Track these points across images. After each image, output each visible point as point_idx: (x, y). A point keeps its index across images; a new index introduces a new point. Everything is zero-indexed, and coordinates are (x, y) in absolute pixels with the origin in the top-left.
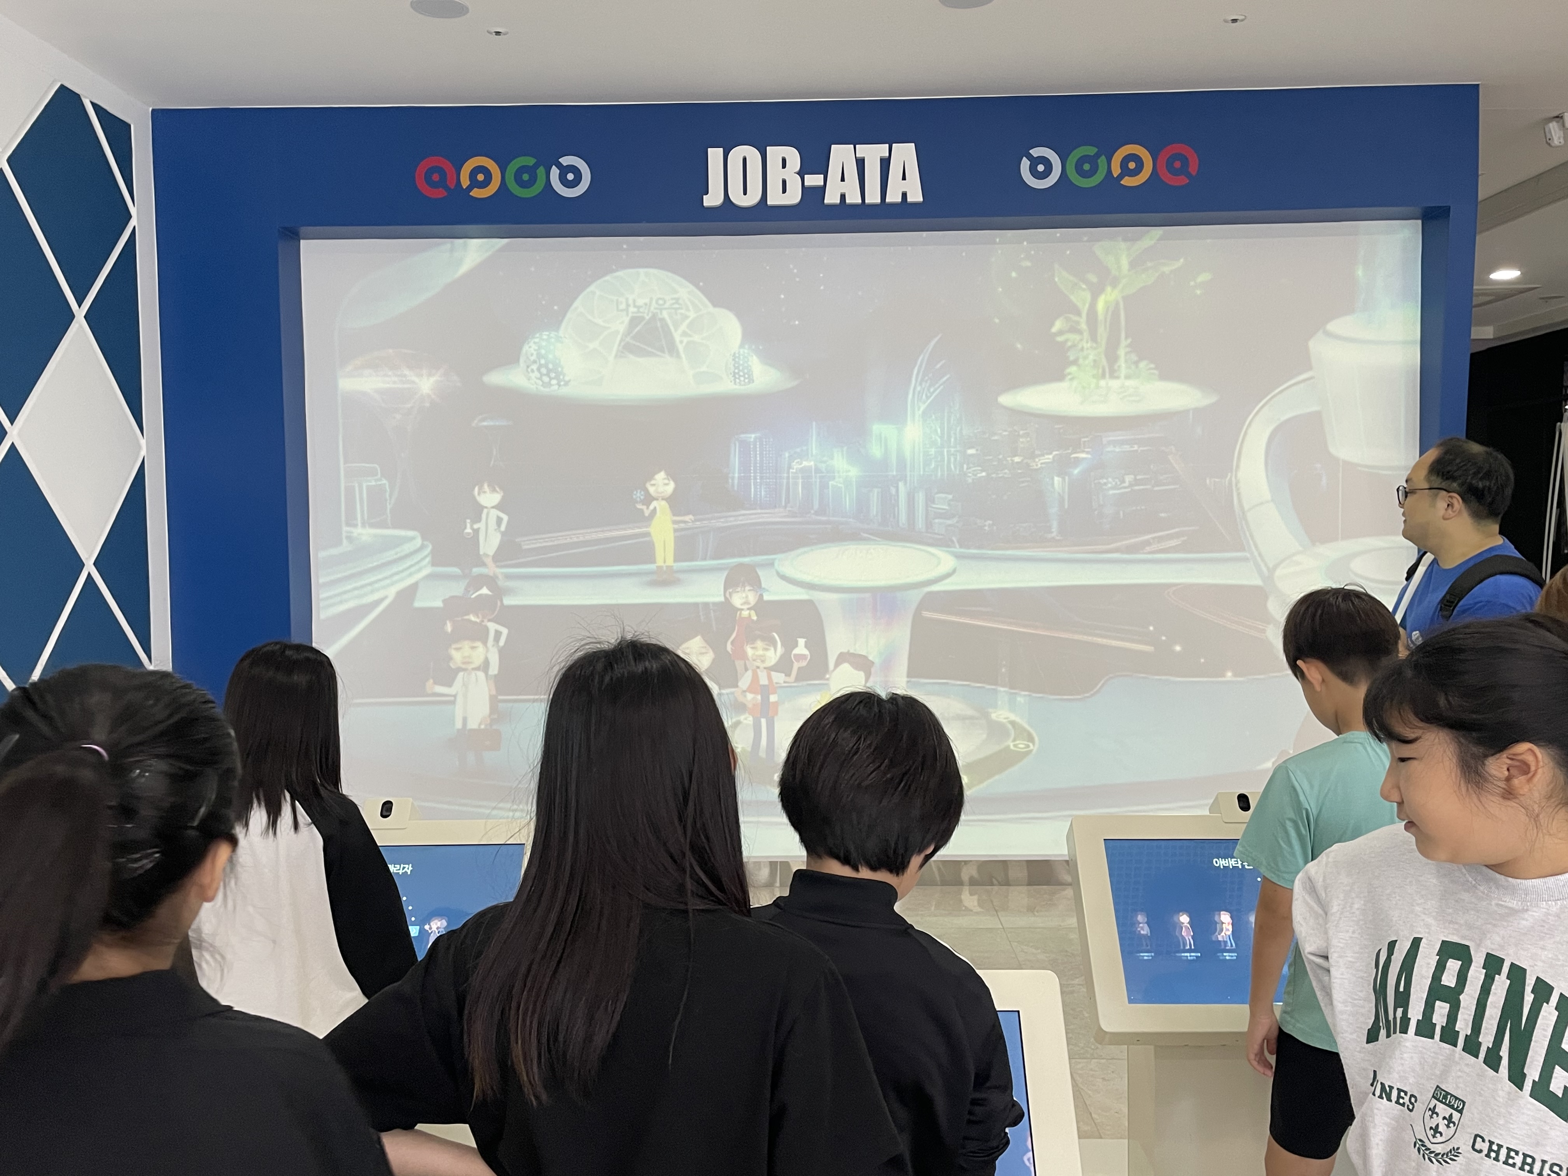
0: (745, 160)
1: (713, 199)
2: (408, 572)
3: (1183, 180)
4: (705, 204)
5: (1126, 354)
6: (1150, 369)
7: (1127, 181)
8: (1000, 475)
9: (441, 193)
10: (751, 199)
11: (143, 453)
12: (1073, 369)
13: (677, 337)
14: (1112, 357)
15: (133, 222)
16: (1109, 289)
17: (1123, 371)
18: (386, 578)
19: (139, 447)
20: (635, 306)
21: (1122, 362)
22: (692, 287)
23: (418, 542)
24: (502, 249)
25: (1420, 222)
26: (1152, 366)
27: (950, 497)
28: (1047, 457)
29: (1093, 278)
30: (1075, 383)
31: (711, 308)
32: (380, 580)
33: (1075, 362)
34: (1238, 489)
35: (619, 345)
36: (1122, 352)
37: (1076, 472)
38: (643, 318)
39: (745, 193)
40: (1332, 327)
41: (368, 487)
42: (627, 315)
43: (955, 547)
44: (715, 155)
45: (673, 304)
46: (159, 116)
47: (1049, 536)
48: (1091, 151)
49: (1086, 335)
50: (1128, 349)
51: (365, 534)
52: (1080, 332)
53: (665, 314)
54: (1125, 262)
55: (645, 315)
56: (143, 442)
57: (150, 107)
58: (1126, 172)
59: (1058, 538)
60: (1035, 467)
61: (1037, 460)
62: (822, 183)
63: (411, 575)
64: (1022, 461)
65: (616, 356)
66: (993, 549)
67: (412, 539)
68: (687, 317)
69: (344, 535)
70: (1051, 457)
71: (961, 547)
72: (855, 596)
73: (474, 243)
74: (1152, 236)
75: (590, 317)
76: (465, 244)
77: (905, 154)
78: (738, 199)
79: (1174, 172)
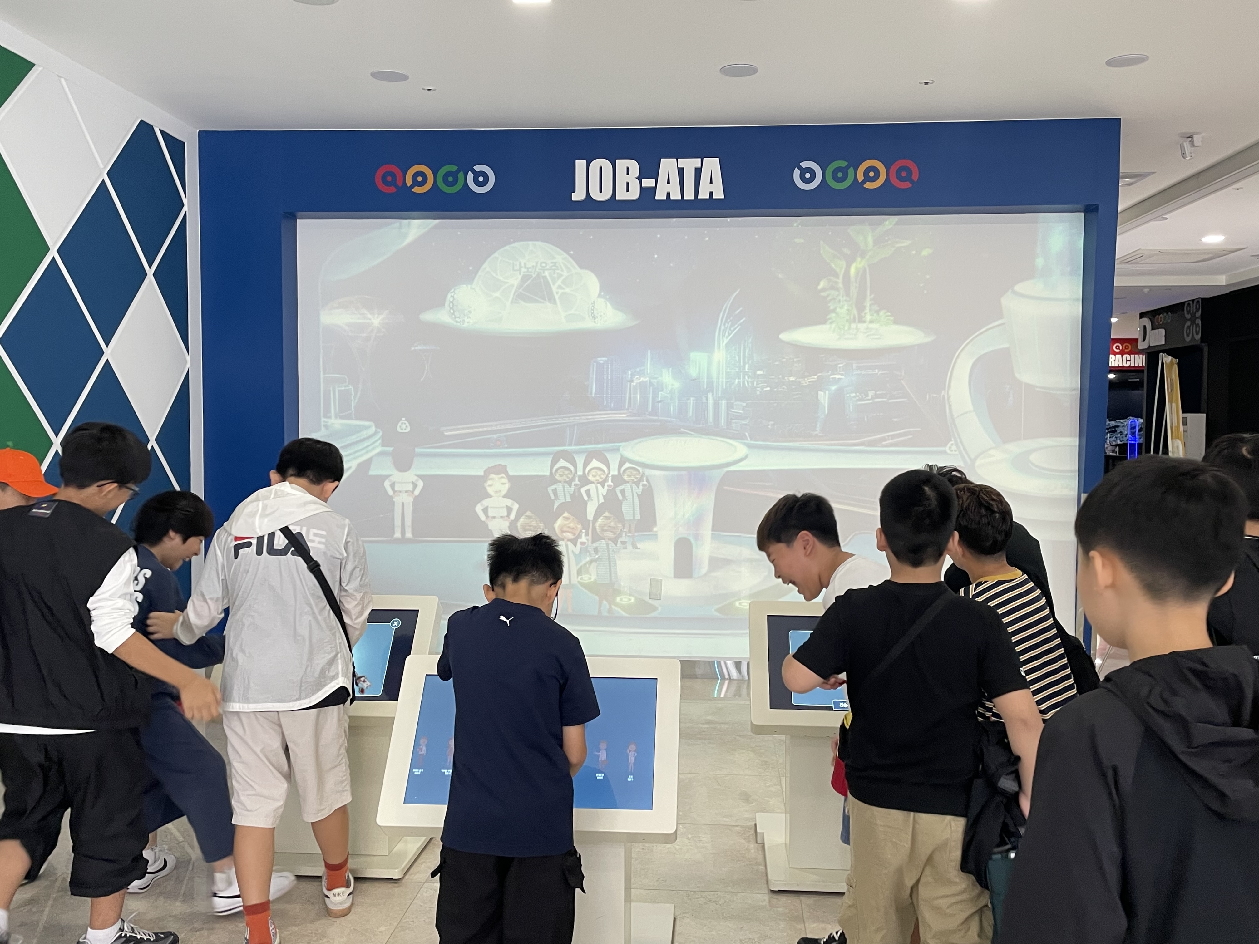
0: (601, 168)
1: (578, 195)
2: (365, 451)
3: (907, 185)
4: (573, 199)
5: (871, 305)
6: (888, 316)
7: (868, 185)
8: (780, 390)
9: (393, 190)
10: (605, 196)
11: (188, 365)
12: (833, 315)
13: (554, 288)
14: (861, 308)
15: (185, 209)
16: (859, 259)
17: (868, 317)
19: (186, 362)
20: (525, 268)
21: (867, 311)
22: (565, 255)
23: (373, 429)
24: (435, 227)
25: (1082, 214)
26: (889, 314)
27: (745, 404)
28: (813, 377)
30: (834, 325)
31: (578, 270)
33: (834, 311)
34: (949, 402)
35: (514, 294)
36: (868, 303)
37: (834, 388)
38: (530, 276)
39: (601, 192)
40: (1018, 288)
41: (339, 390)
42: (520, 274)
43: (747, 440)
44: (580, 165)
45: (552, 266)
48: (843, 164)
49: (842, 292)
50: (872, 302)
51: (336, 423)
52: (837, 289)
53: (547, 273)
55: (532, 274)
56: (188, 358)
57: (197, 129)
58: (867, 179)
59: (820, 435)
60: (805, 384)
62: (654, 185)
63: (367, 452)
64: (796, 380)
65: (512, 302)
66: (774, 442)
68: (562, 275)
69: (323, 424)
70: (816, 377)
71: (751, 440)
72: (675, 473)
73: (415, 222)
74: (890, 222)
75: (494, 275)
76: (410, 223)
77: (712, 165)
78: (596, 195)
79: (902, 179)
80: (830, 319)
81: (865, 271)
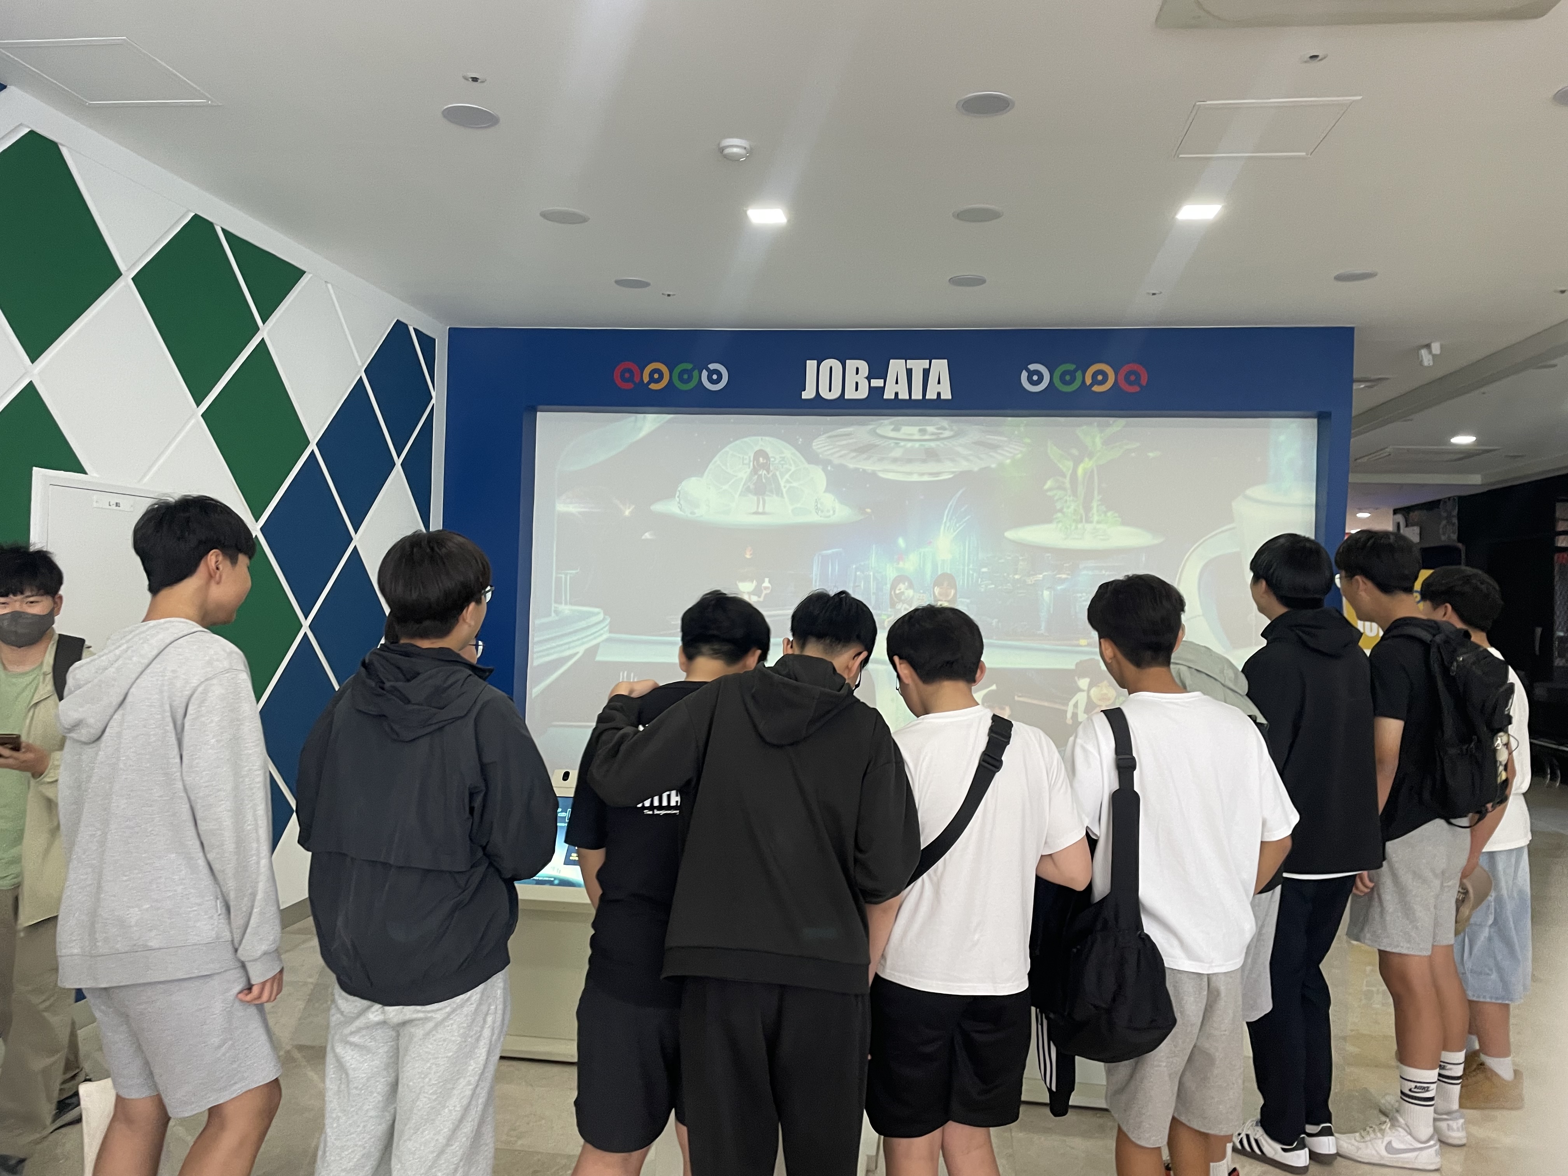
0: (831, 368)
1: (808, 394)
2: (592, 637)
3: (1137, 389)
4: (803, 398)
5: (1098, 506)
6: (1115, 517)
7: (1096, 388)
8: (1005, 587)
9: (631, 386)
10: (835, 394)
12: (1059, 515)
13: (782, 484)
14: (1088, 508)
15: (433, 401)
16: (1086, 459)
17: (1096, 518)
18: (578, 640)
21: (1095, 510)
22: (794, 451)
23: (601, 616)
24: (669, 422)
25: (1315, 421)
26: (1116, 515)
27: (968, 601)
28: (1038, 576)
29: (1075, 452)
30: (1060, 525)
31: (806, 465)
32: (574, 641)
33: (1061, 511)
35: (743, 487)
36: (1095, 504)
37: (1059, 588)
39: (830, 391)
40: (1249, 492)
41: (571, 577)
44: (811, 365)
45: (780, 461)
46: (452, 331)
47: (1039, 632)
48: (1071, 367)
49: (1069, 492)
50: (1099, 503)
51: (566, 609)
52: (1064, 489)
54: (1098, 440)
57: (448, 326)
58: (1095, 382)
59: (1044, 634)
60: (1030, 583)
61: (1031, 578)
62: (882, 385)
63: (595, 638)
64: (1020, 578)
65: (740, 495)
67: (598, 613)
68: (790, 470)
69: (553, 609)
70: (1041, 576)
73: (650, 417)
74: (1118, 425)
75: (723, 467)
76: (645, 417)
77: (940, 367)
78: (825, 394)
79: (1130, 383)
80: (1056, 518)
81: (1092, 471)
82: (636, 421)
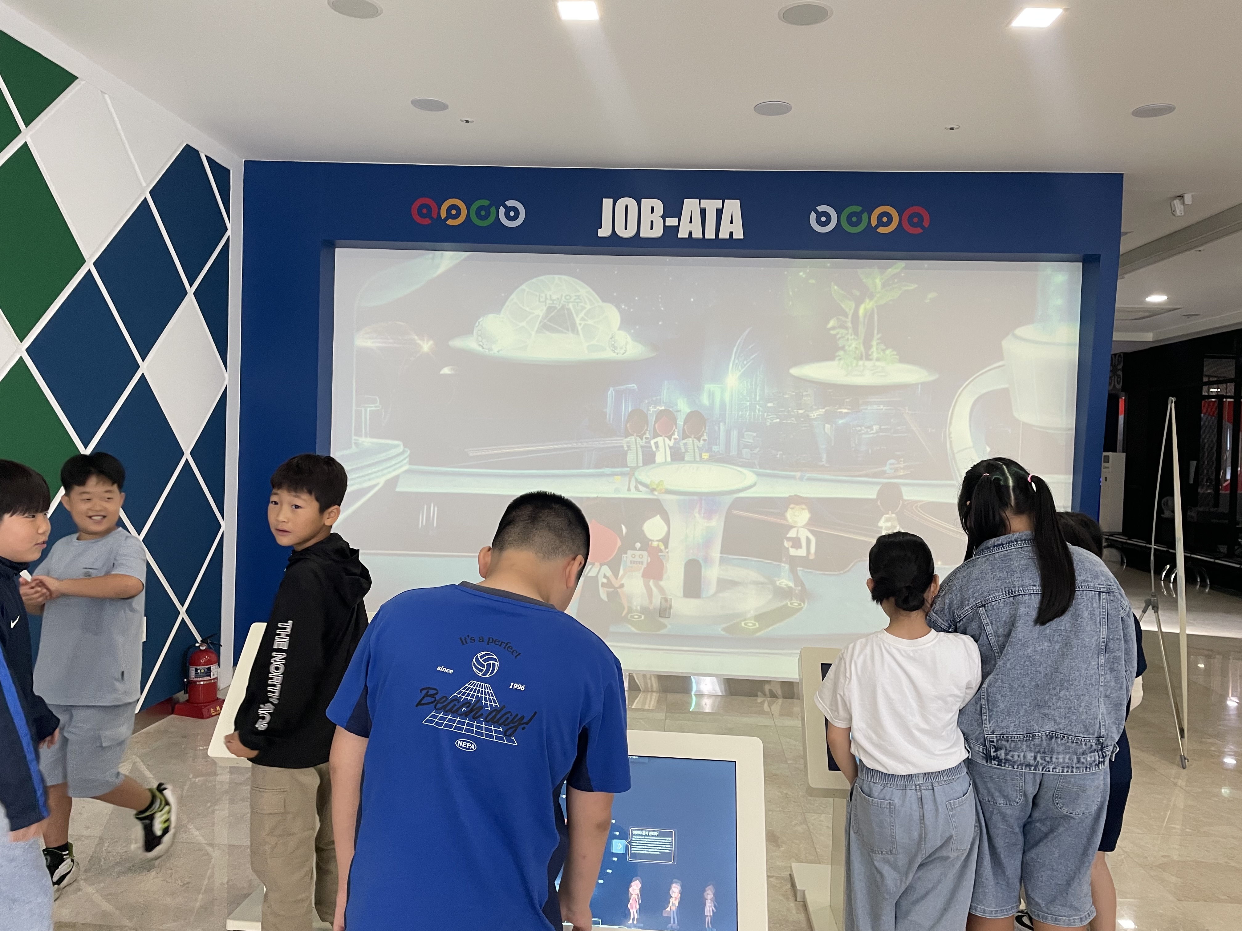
0: (627, 207)
1: (604, 232)
3: (919, 230)
4: (599, 235)
5: (878, 344)
7: (881, 230)
8: (789, 422)
9: (427, 221)
10: (630, 233)
12: (841, 353)
13: (578, 320)
14: (868, 346)
15: (228, 233)
16: (867, 300)
17: (875, 355)
18: (378, 471)
19: (224, 379)
20: (551, 299)
21: (874, 349)
22: (589, 289)
23: (401, 448)
24: (465, 260)
25: (1081, 264)
27: (755, 434)
28: (821, 410)
29: (857, 293)
30: (842, 362)
31: (601, 303)
33: (843, 348)
34: (950, 438)
35: (539, 325)
36: (874, 343)
38: (555, 308)
39: (626, 229)
40: (1019, 332)
41: (370, 411)
42: (546, 306)
43: (756, 468)
44: (607, 203)
45: (575, 299)
48: (858, 209)
49: (850, 331)
52: (846, 328)
53: (571, 305)
54: (878, 282)
55: (557, 306)
56: (227, 376)
57: (243, 158)
58: (880, 223)
59: (826, 465)
60: (813, 417)
62: (677, 224)
63: (395, 470)
64: (804, 412)
65: (537, 332)
66: (782, 471)
67: (398, 446)
68: (585, 308)
69: (353, 441)
70: (824, 410)
71: (760, 468)
72: (687, 497)
73: (448, 254)
74: (897, 267)
75: (521, 306)
76: (442, 255)
77: (733, 207)
78: (622, 233)
79: (913, 225)
82: (433, 259)
